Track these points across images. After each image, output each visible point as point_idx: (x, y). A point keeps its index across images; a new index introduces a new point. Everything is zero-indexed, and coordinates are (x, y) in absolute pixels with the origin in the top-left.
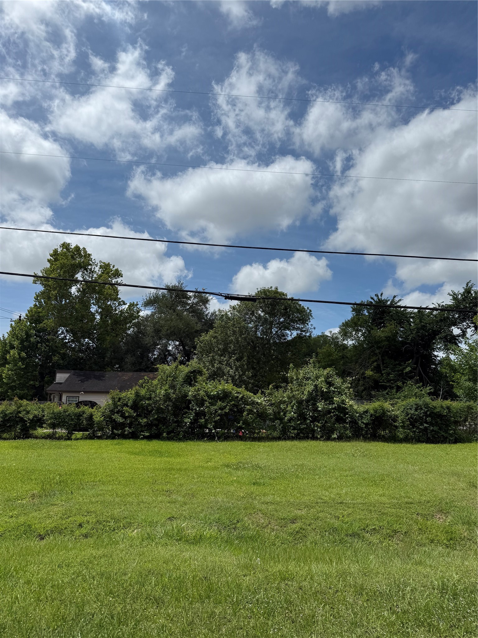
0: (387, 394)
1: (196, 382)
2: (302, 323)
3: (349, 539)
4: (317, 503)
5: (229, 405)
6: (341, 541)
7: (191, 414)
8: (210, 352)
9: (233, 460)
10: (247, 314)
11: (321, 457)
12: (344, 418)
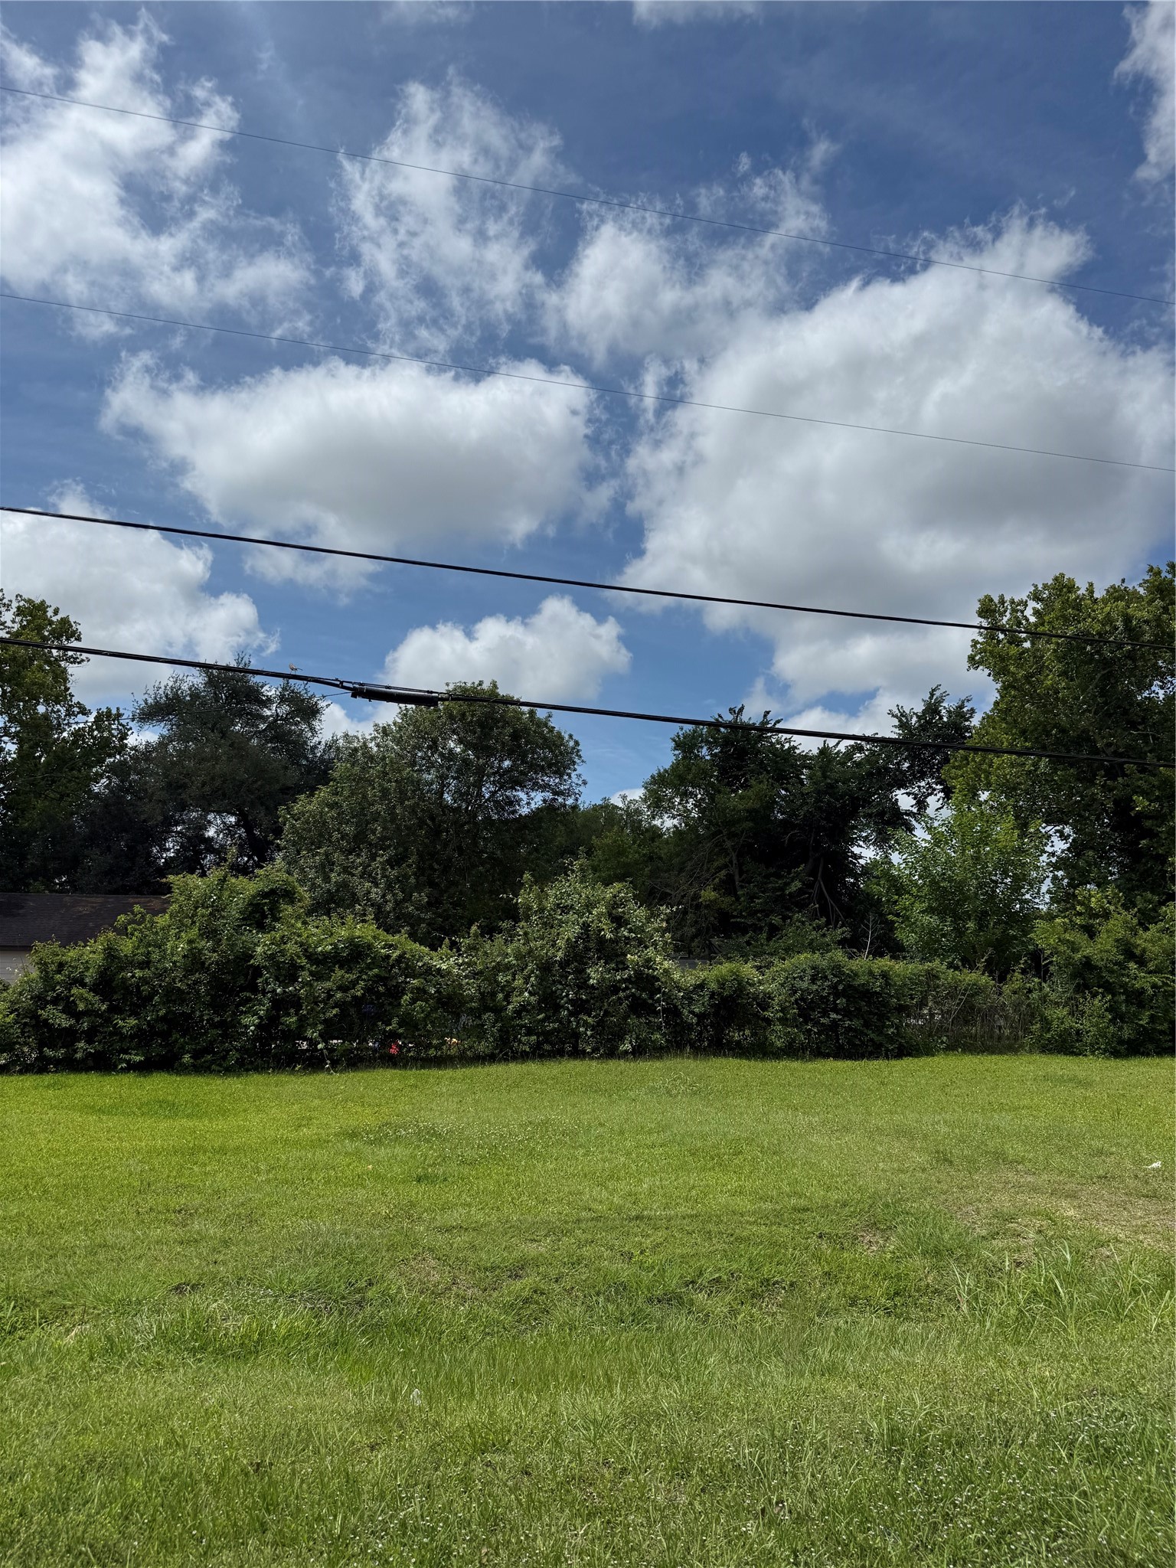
0: (748, 943)
1: (277, 920)
2: (555, 773)
3: (656, 1311)
4: (579, 1221)
5: (364, 977)
6: (637, 1317)
7: (260, 1004)
8: (320, 842)
9: (367, 1118)
10: (420, 749)
11: (591, 1100)
12: (650, 1001)
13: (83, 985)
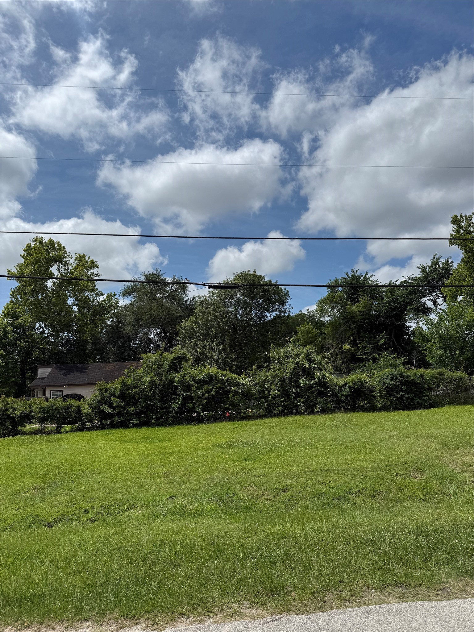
0: (364, 366)
1: (182, 368)
2: (280, 304)
3: (336, 502)
4: (305, 472)
5: (215, 387)
6: (329, 504)
7: (178, 400)
8: (192, 337)
9: (223, 440)
10: (226, 298)
11: (305, 430)
12: (325, 392)
13: (115, 396)
